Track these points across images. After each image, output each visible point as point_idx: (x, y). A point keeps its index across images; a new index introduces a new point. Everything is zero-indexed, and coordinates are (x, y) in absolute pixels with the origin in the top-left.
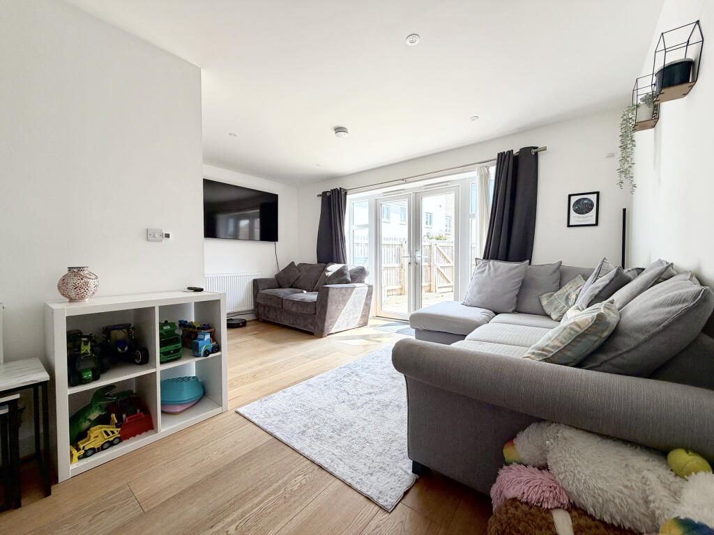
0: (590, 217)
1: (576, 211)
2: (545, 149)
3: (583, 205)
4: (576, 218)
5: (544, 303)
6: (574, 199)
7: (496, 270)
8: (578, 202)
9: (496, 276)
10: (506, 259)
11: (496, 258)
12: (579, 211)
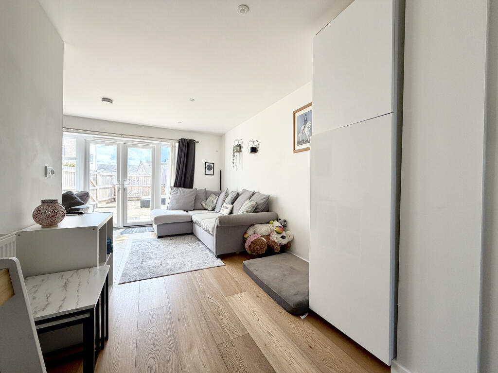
0: (211, 172)
1: (208, 169)
2: (198, 142)
3: (209, 167)
4: (208, 172)
5: (204, 205)
6: (207, 164)
7: (184, 192)
8: (208, 165)
9: (184, 195)
10: (184, 187)
11: (180, 186)
12: (209, 169)
